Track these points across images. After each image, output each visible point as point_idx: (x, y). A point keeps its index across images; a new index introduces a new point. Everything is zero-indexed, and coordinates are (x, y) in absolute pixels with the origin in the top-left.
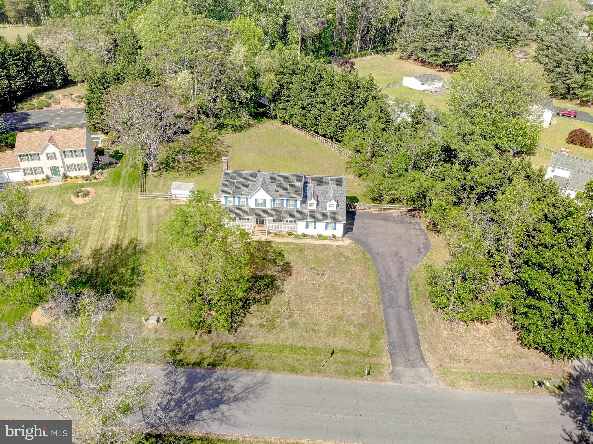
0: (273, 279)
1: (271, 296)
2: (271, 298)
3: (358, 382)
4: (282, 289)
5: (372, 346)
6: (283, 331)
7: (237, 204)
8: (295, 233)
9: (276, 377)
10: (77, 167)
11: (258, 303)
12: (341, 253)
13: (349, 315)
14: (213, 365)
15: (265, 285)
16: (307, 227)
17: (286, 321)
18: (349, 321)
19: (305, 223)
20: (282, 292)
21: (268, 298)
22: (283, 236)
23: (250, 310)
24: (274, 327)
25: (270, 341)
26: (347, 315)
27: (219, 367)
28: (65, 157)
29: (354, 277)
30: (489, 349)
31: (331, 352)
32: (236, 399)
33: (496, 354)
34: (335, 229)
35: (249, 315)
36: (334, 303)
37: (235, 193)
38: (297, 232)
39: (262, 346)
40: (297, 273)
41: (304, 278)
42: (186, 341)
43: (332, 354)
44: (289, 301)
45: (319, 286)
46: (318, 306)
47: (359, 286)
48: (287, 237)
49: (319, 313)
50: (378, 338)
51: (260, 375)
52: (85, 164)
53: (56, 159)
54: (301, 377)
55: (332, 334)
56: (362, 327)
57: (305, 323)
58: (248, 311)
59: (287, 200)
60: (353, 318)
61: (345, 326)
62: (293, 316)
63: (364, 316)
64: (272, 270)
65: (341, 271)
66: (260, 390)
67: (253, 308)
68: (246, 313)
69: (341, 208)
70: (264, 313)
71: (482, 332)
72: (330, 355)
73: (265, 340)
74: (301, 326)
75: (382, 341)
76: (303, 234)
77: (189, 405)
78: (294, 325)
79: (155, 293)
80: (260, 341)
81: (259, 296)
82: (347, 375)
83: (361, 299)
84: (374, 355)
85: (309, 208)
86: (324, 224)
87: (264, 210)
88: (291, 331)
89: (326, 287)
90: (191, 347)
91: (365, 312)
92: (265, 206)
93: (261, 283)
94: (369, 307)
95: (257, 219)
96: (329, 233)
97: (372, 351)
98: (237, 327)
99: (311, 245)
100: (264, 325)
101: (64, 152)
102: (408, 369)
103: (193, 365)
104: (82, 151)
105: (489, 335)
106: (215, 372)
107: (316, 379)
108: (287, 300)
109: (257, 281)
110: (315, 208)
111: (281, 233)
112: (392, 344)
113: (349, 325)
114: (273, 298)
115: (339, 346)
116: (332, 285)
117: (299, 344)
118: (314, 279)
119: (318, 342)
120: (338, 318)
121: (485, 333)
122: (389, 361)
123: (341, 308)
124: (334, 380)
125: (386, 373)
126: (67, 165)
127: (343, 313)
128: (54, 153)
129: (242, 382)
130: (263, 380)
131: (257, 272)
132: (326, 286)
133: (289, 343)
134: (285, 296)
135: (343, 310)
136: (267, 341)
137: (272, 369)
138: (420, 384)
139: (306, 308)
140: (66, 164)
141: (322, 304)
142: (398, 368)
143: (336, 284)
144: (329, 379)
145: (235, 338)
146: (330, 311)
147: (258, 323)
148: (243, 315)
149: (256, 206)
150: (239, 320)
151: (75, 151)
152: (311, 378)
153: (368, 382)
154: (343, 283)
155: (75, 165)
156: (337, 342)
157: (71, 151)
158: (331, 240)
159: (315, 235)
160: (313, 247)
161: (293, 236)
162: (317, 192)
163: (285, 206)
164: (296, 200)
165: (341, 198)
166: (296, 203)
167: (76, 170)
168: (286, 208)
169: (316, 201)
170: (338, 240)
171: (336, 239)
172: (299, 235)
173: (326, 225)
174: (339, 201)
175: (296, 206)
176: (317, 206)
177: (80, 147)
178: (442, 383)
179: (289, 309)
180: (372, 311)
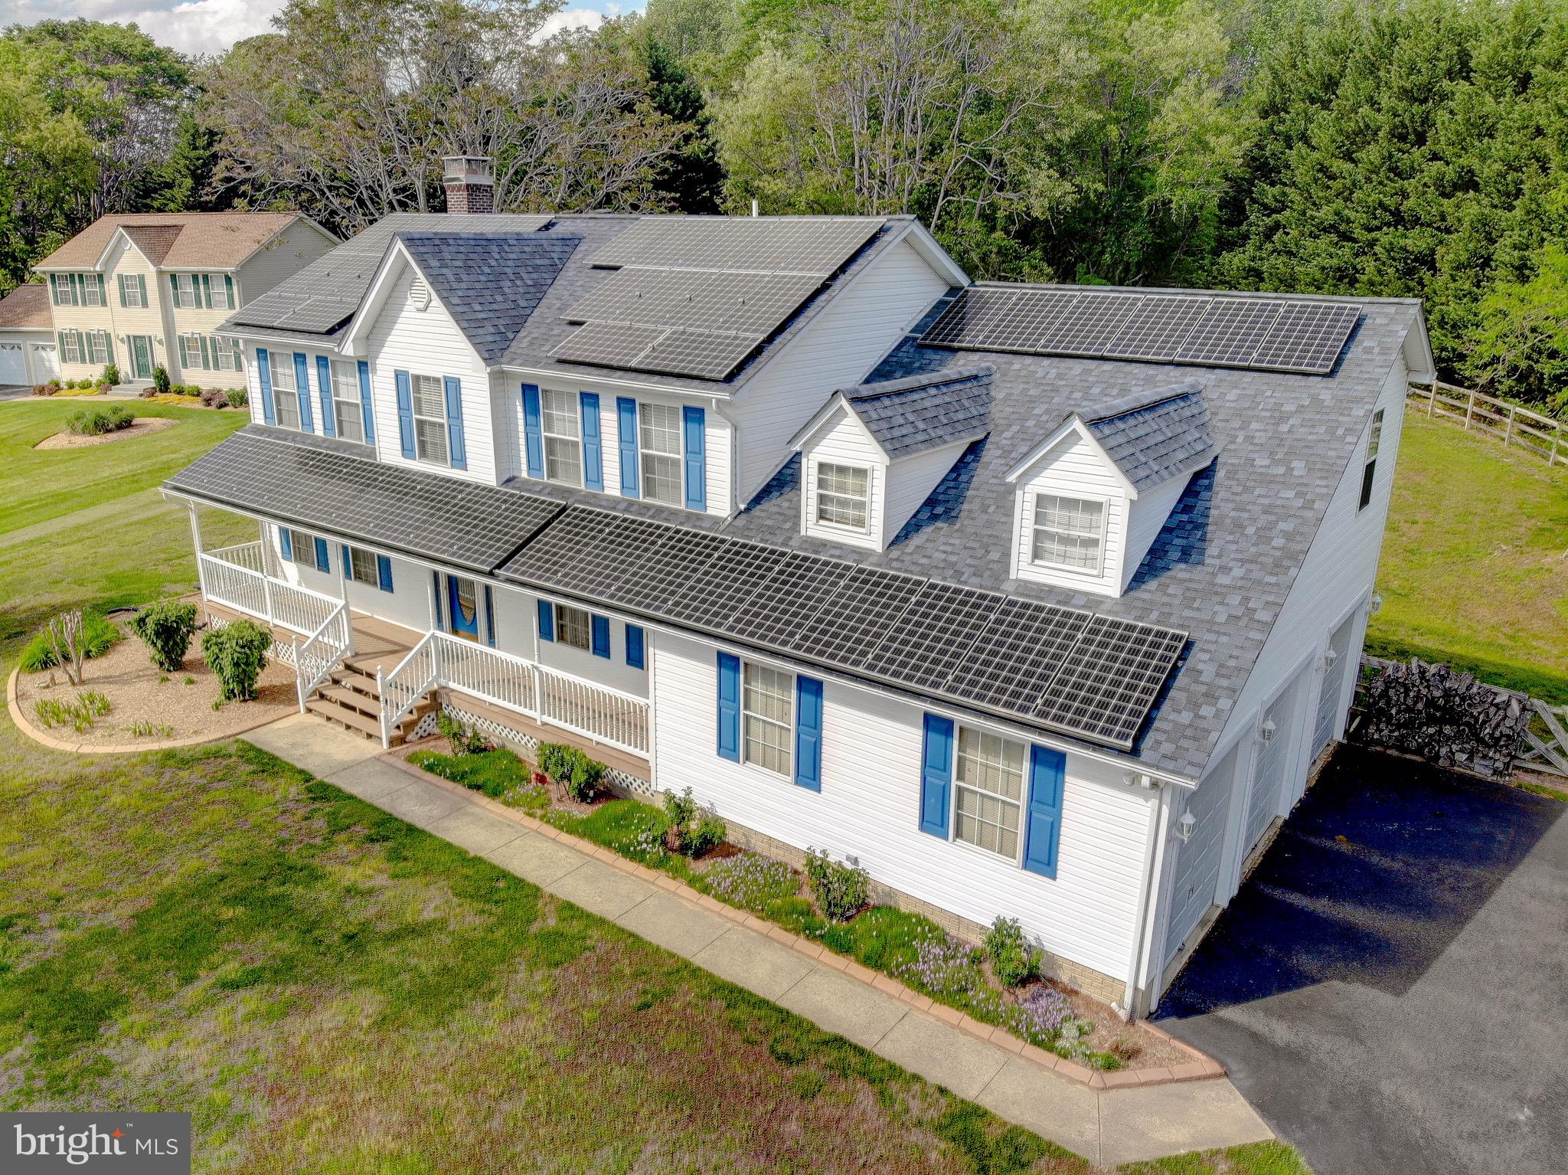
8: (638, 791)
10: (209, 352)
16: (730, 740)
19: (712, 674)
22: (503, 780)
28: (177, 304)
38: (643, 767)
53: (145, 304)
59: (626, 403)
69: (1214, 590)
76: (682, 810)
85: (811, 527)
92: (460, 461)
101: (172, 276)
104: (227, 278)
110: (872, 538)
111: (527, 749)
126: (181, 339)
128: (142, 278)
140: (179, 333)
149: (406, 451)
151: (206, 277)
155: (203, 340)
157: (195, 277)
158: (955, 995)
159: (800, 865)
160: (627, 995)
161: (583, 812)
162: (998, 412)
163: (612, 487)
164: (694, 415)
165: (1268, 480)
166: (696, 450)
167: (206, 366)
168: (614, 503)
169: (896, 446)
170: (1047, 1041)
171: (1040, 1009)
172: (642, 813)
173: (933, 765)
174: (1221, 502)
175: (698, 493)
176: (912, 527)
177: (222, 264)
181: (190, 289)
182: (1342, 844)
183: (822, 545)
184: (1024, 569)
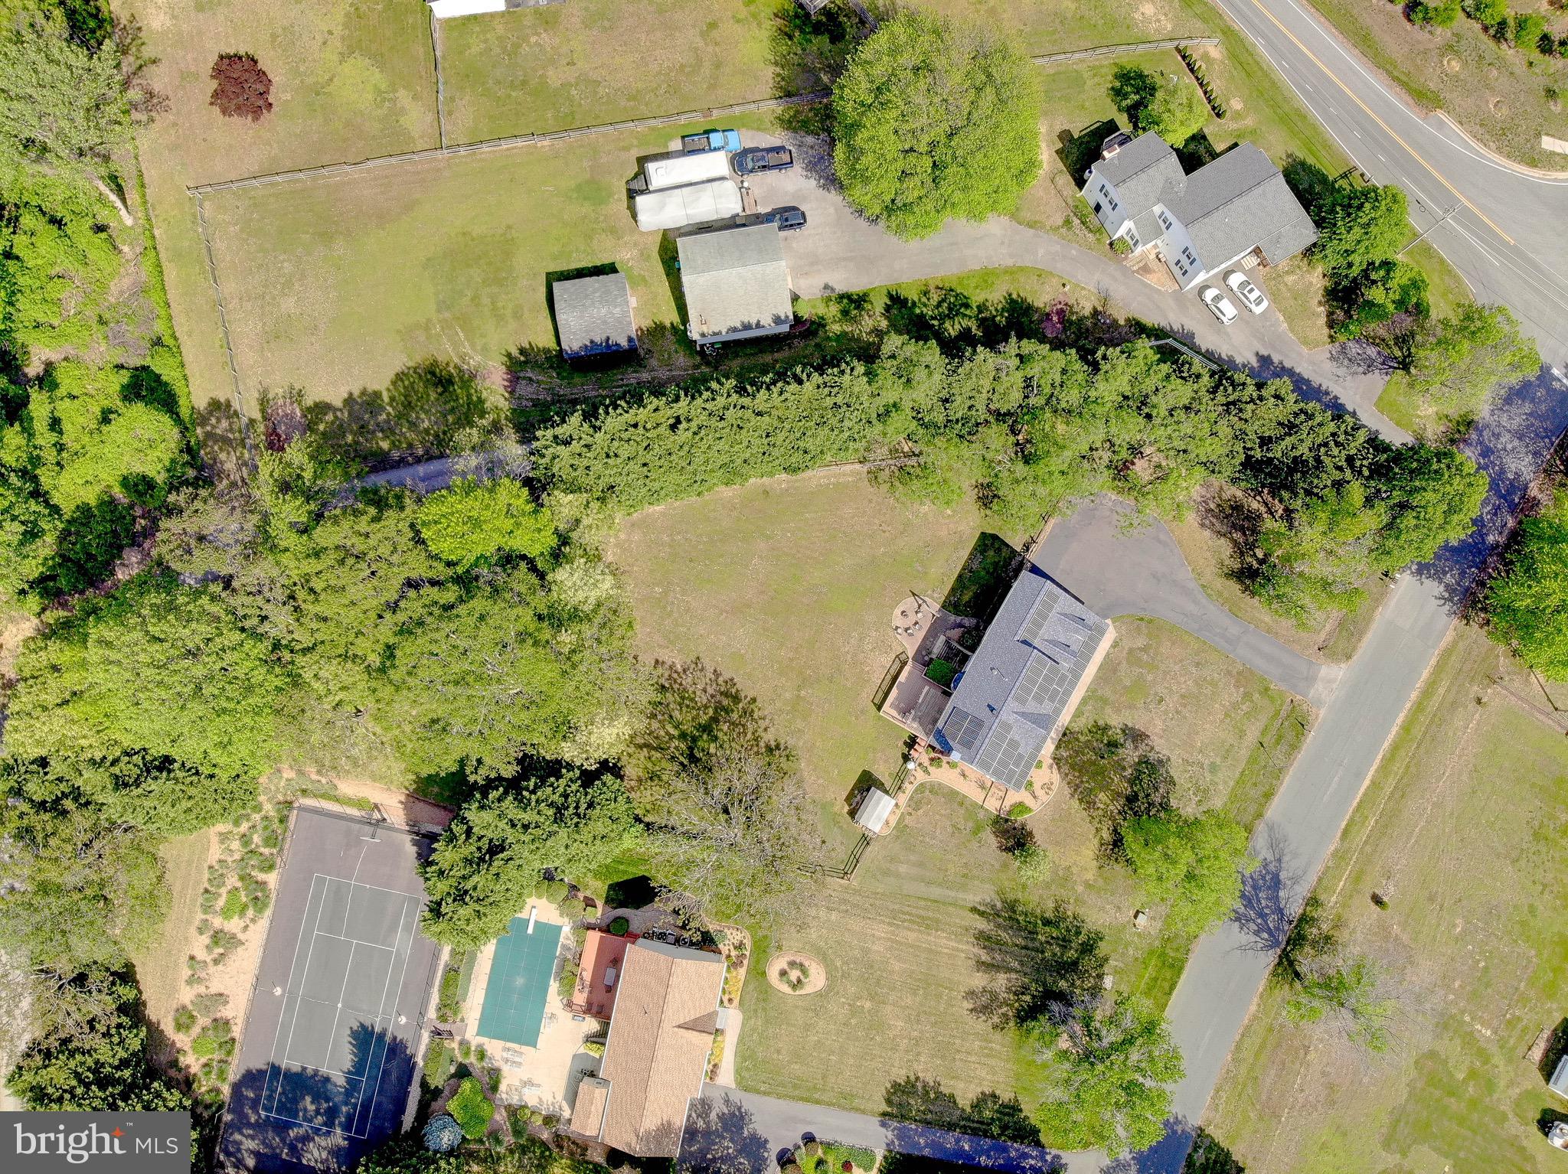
0: (1144, 761)
3: (1308, 742)
5: (1272, 700)
6: (1216, 783)
12: (1131, 651)
17: (1205, 774)
18: (1235, 706)
20: (1169, 759)
24: (1206, 791)
25: (1221, 803)
41: (1159, 723)
43: (1263, 746)
45: (1177, 712)
49: (1212, 732)
55: (1242, 734)
56: (1247, 696)
57: (1216, 754)
60: (1233, 699)
62: (1202, 764)
63: (1237, 687)
64: (1130, 754)
65: (1165, 673)
67: (1173, 803)
72: (1262, 749)
74: (1218, 761)
75: (1272, 686)
77: (1267, 907)
78: (1213, 768)
79: (1102, 909)
81: (1162, 790)
82: (1294, 747)
83: (1215, 675)
84: (1281, 705)
88: (1220, 775)
89: (1184, 705)
91: (1232, 681)
93: (1146, 780)
94: (1229, 673)
97: (1277, 704)
100: (1200, 801)
102: (1316, 686)
107: (1287, 779)
112: (1282, 680)
115: (1257, 733)
116: (1183, 696)
117: (1237, 775)
118: (1166, 712)
119: (1244, 753)
120: (1227, 715)
122: (1300, 697)
124: (1296, 764)
125: (1310, 709)
133: (1232, 783)
134: (1176, 760)
135: (1220, 704)
137: (1259, 815)
138: (1334, 686)
142: (1311, 695)
144: (1293, 767)
146: (1215, 719)
152: (1285, 785)
156: (1252, 734)
178: (1343, 665)
179: (1192, 764)
180: (1234, 672)
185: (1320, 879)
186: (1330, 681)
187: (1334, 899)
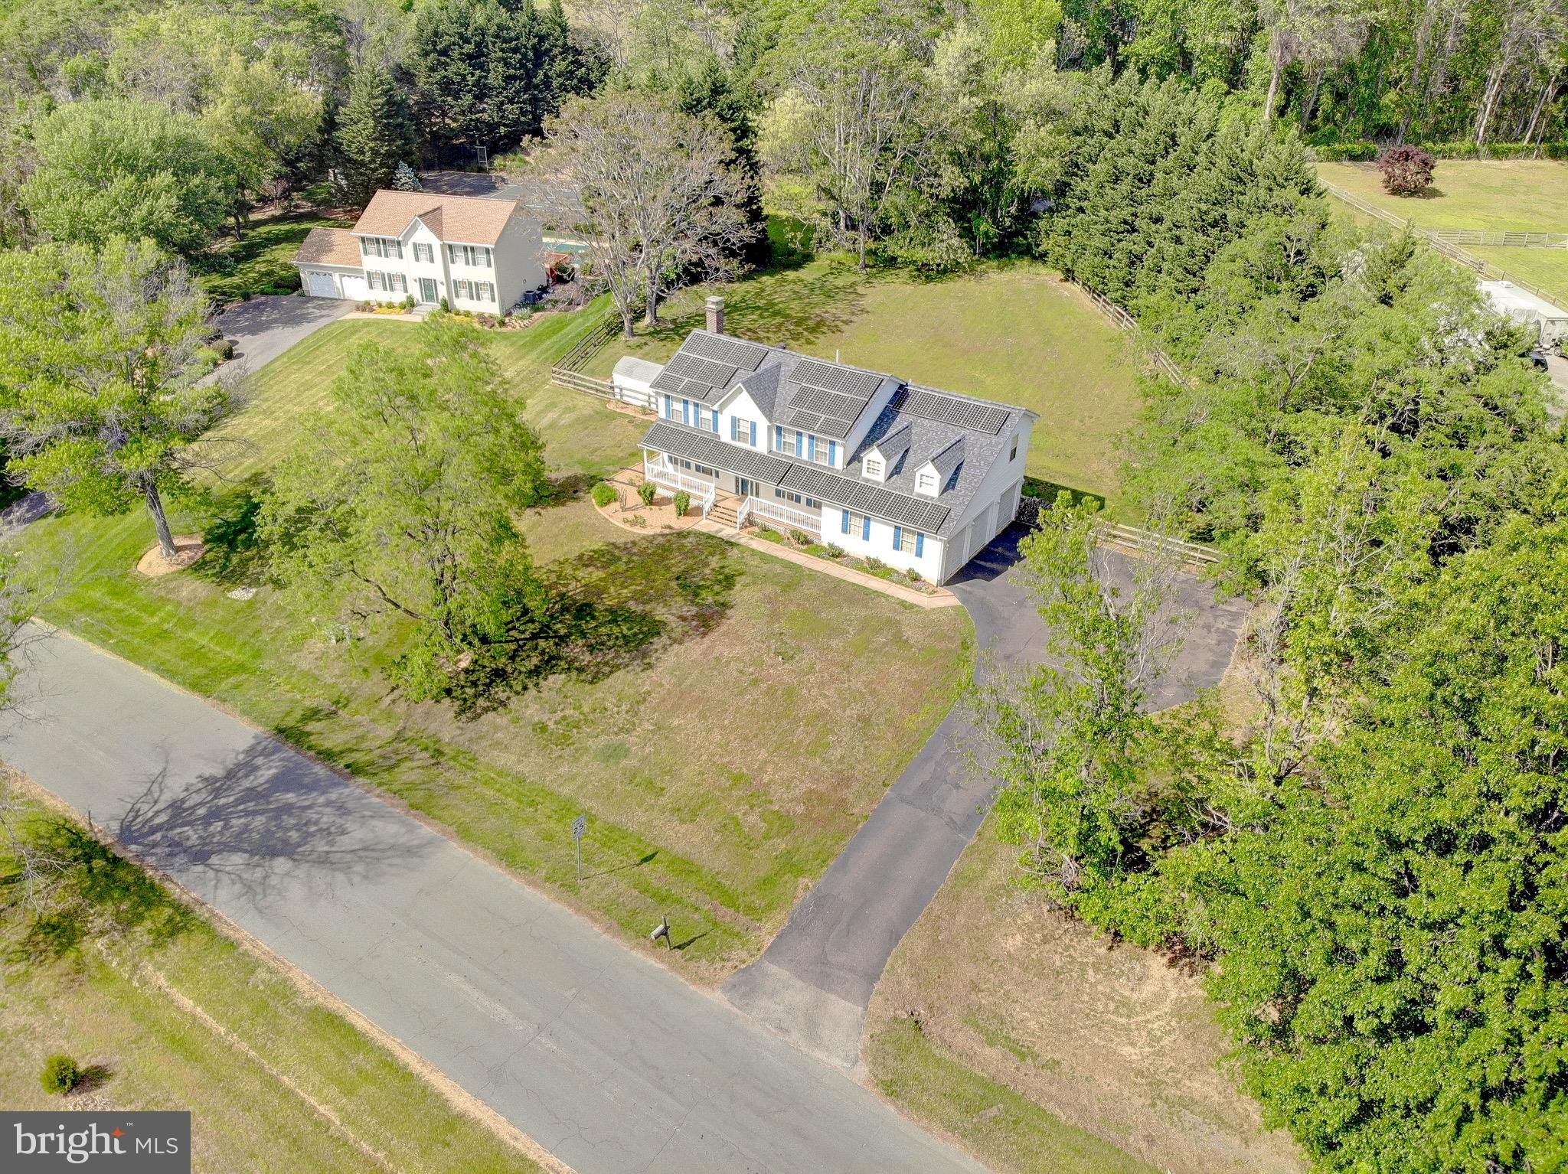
0: (655, 629)
1: (618, 667)
2: (611, 672)
3: (634, 953)
4: (653, 660)
5: (767, 882)
6: (576, 760)
7: (692, 423)
8: (816, 541)
9: (457, 852)
10: (475, 290)
11: (574, 674)
12: (893, 623)
13: (771, 781)
14: (354, 770)
15: (624, 636)
16: (845, 530)
17: (602, 738)
18: (758, 796)
19: (840, 514)
20: (650, 666)
21: (607, 669)
22: (778, 539)
23: (542, 683)
24: (564, 741)
25: (526, 771)
26: (766, 779)
27: (361, 780)
28: (453, 262)
29: (873, 692)
30: (1126, 1050)
31: (649, 853)
32: (324, 861)
33: (1140, 1073)
34: (919, 554)
35: (532, 691)
36: (756, 736)
37: (689, 390)
38: (819, 536)
39: (500, 774)
40: (725, 634)
41: (733, 652)
42: (360, 700)
43: (646, 860)
44: (649, 693)
45: (755, 682)
46: (709, 731)
47: (866, 720)
48: (790, 545)
49: (699, 748)
50: (799, 871)
51: (427, 830)
52: (492, 286)
53: (432, 260)
54: (508, 877)
55: (687, 812)
56: (784, 823)
57: (644, 759)
58: (537, 684)
59: (811, 437)
60: (778, 792)
61: (738, 805)
62: (628, 731)
63: (809, 797)
64: (670, 609)
65: (848, 667)
66: (390, 865)
67: (554, 680)
68: (531, 686)
69: (957, 497)
70: (570, 700)
71: (1149, 989)
72: (638, 860)
73: (519, 762)
74: (630, 762)
75: (804, 881)
76: (831, 546)
77: (226, 828)
78: (613, 753)
80: (506, 760)
81: (587, 657)
83: (839, 753)
84: (750, 910)
85: (865, 474)
86: (890, 531)
87: (749, 452)
88: (595, 766)
89: (771, 692)
90: (358, 718)
91: (822, 787)
92: (754, 444)
93: (616, 630)
94: (845, 782)
95: (737, 479)
96: (901, 561)
97: (753, 898)
98: (486, 710)
99: (833, 579)
100: (544, 728)
101: (450, 247)
102: (799, 984)
103: (319, 753)
104: (487, 251)
105: (1166, 1007)
106: (347, 786)
107: (542, 897)
108: (647, 688)
109: (615, 621)
110: (881, 477)
111: (781, 530)
112: (820, 900)
113: (752, 808)
114: (617, 674)
115: (681, 848)
116: (790, 692)
117: (586, 804)
118: (757, 662)
119: (636, 817)
120: (738, 779)
121: (1159, 998)
122: (769, 941)
123: (763, 754)
124: (578, 919)
125: (729, 964)
126: (455, 282)
127: (760, 769)
128: (430, 246)
129: (373, 831)
130: (420, 846)
131: (631, 603)
132: (770, 687)
133: (567, 790)
134: (646, 681)
135: (766, 762)
136: (519, 768)
137: (464, 833)
138: (795, 1036)
139: (676, 722)
140: (453, 277)
141: (724, 728)
142: (773, 968)
143: (804, 691)
144: (570, 911)
145: (458, 732)
146: (730, 753)
147: (536, 719)
148: (519, 688)
149: (734, 438)
150: (502, 696)
151: (472, 249)
152: (529, 890)
153: (659, 965)
154: (825, 696)
155: (470, 284)
156: (683, 838)
157: (465, 249)
158: (900, 583)
159: (863, 558)
160: (831, 585)
161: (804, 547)
162: (914, 438)
163: (805, 456)
164: (833, 443)
165: (975, 467)
166: (832, 451)
167: (472, 298)
168: (806, 462)
169: (888, 457)
170: (920, 590)
171: (918, 584)
172: (822, 548)
173: (897, 536)
174: (963, 473)
175: (832, 461)
176: (891, 475)
177: (483, 242)
178: (863, 1070)
179: (633, 711)
180: (844, 793)
181: (462, 254)
182: (1000, 550)
183: (867, 480)
184: (917, 489)
185: (232, 945)
186: (812, 1030)
187: (161, 979)
